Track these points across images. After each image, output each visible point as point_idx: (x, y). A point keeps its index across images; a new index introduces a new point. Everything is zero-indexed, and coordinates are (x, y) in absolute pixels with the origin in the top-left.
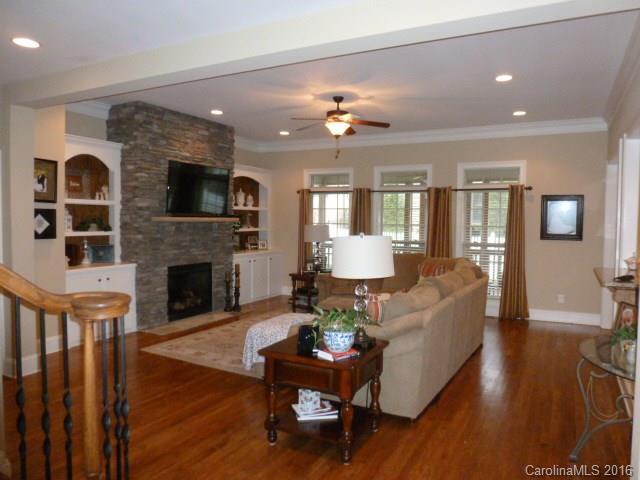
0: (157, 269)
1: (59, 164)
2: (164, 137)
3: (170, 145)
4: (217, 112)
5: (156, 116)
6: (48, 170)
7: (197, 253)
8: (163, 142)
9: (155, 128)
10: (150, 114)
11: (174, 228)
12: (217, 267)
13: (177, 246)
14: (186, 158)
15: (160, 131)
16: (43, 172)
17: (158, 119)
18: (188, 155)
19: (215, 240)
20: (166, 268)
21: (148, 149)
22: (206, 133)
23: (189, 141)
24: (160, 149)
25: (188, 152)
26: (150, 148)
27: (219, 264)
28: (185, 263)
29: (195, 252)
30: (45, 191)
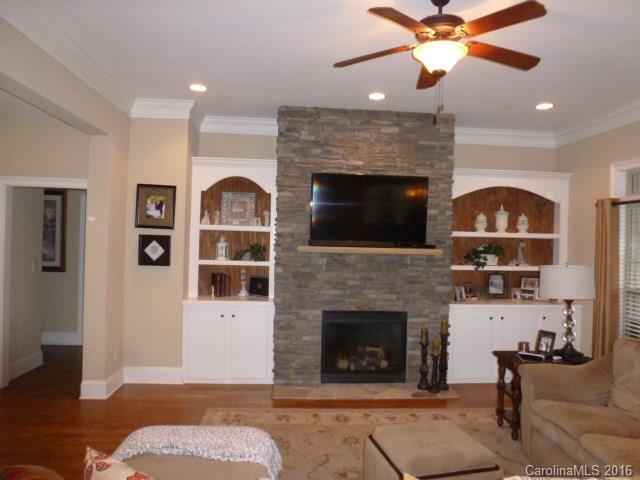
0: (304, 312)
1: (178, 189)
2: (317, 144)
3: (329, 152)
4: (377, 96)
5: (307, 120)
6: (167, 196)
7: (373, 296)
8: (317, 151)
9: (304, 135)
10: (296, 119)
11: (325, 260)
12: (415, 320)
13: (340, 285)
14: (357, 168)
15: (313, 138)
16: (161, 198)
17: (309, 123)
18: (360, 163)
19: (412, 281)
20: (319, 312)
21: (292, 161)
22: (395, 130)
23: (360, 145)
24: (311, 160)
25: (360, 159)
26: (297, 160)
27: (419, 316)
28: (353, 308)
29: (372, 294)
30: (163, 217)
